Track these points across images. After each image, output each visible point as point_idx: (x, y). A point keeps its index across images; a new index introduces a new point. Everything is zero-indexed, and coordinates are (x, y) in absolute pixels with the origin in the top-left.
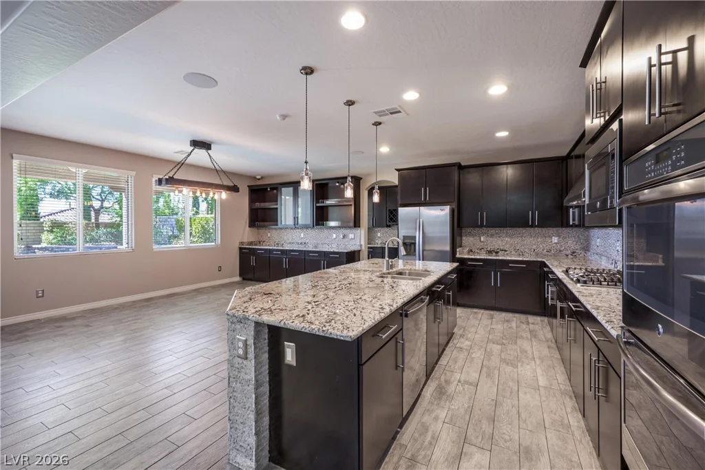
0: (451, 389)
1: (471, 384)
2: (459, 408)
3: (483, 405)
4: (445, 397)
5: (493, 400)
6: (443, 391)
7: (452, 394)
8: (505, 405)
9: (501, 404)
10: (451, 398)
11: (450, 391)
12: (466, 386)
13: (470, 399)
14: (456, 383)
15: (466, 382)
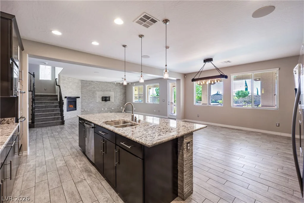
0: (85, 175)
1: (78, 182)
2: (75, 170)
3: (66, 177)
4: (84, 170)
5: (63, 182)
6: (87, 172)
7: (82, 173)
8: (56, 184)
9: (58, 183)
10: (81, 171)
11: (85, 173)
12: (80, 180)
13: (74, 176)
14: (86, 178)
15: (81, 181)
